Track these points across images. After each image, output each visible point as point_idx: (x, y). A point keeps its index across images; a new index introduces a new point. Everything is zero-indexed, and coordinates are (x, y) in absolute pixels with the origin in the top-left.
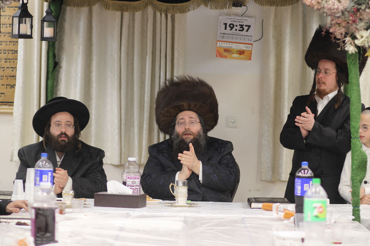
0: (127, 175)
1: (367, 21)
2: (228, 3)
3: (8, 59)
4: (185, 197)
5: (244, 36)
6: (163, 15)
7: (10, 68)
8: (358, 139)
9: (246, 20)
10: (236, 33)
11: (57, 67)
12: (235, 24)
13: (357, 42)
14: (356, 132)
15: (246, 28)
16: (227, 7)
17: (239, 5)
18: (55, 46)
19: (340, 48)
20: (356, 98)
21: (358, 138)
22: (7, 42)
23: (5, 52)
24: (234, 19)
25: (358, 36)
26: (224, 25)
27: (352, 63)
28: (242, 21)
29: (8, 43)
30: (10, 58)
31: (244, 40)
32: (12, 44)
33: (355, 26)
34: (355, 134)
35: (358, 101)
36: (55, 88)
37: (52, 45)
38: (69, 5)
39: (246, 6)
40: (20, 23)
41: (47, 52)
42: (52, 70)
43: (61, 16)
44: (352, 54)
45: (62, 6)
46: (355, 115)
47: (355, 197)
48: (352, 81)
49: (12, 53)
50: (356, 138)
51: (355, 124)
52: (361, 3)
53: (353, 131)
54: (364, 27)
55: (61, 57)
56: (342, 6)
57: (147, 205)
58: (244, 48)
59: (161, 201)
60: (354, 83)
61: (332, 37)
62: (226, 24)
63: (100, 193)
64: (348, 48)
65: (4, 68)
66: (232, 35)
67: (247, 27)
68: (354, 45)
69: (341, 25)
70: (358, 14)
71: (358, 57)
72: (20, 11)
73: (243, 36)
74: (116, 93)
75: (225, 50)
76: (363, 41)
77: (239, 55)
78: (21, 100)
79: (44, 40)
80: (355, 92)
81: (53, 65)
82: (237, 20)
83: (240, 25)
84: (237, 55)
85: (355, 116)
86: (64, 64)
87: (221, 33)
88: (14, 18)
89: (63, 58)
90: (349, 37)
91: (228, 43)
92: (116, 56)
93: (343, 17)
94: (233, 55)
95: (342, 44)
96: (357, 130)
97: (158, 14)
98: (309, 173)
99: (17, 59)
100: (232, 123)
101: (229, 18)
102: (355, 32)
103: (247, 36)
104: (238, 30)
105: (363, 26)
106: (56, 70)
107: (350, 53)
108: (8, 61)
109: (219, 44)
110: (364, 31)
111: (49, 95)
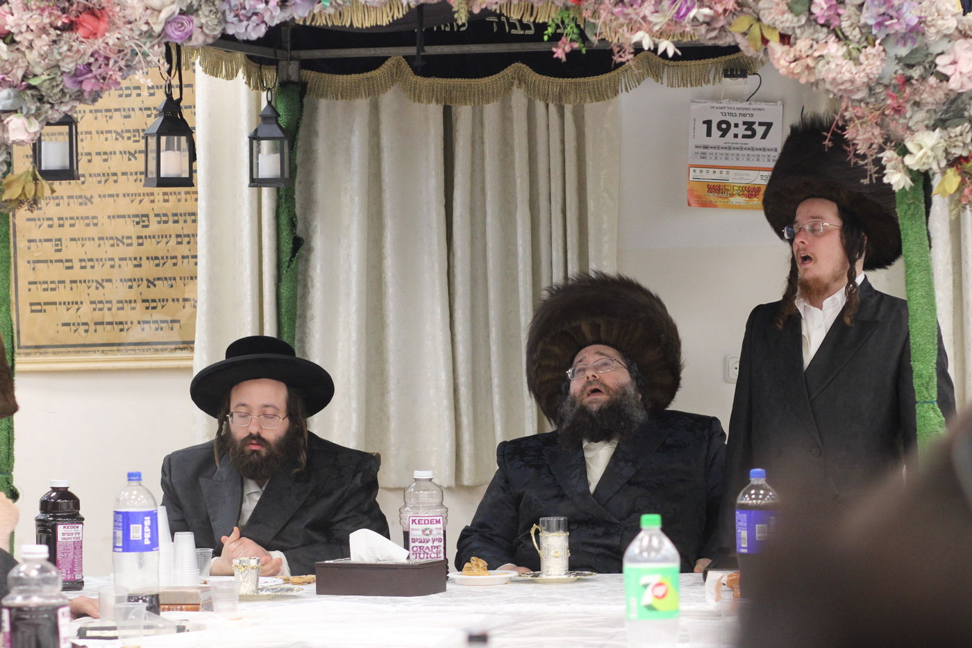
1: (934, 107)
2: (713, 71)
3: (185, 236)
5: (757, 149)
6: (552, 107)
7: (190, 257)
8: (931, 405)
9: (760, 110)
10: (737, 144)
11: (301, 251)
12: (732, 121)
13: (908, 160)
14: (927, 388)
15: (760, 130)
16: (711, 80)
17: (739, 73)
18: (294, 199)
19: (868, 179)
20: (921, 301)
21: (932, 402)
22: (180, 193)
23: (176, 218)
24: (729, 108)
25: (910, 146)
26: (706, 125)
27: (908, 214)
28: (750, 112)
29: (183, 196)
30: (190, 232)
31: (758, 160)
33: (902, 121)
34: (922, 392)
35: (926, 309)
36: (299, 303)
37: (286, 195)
38: (323, 95)
39: (757, 74)
41: (274, 215)
42: (288, 259)
43: (305, 120)
44: (903, 191)
45: (305, 100)
49: (194, 221)
50: (927, 402)
51: (921, 367)
52: (913, 62)
53: (919, 386)
54: (926, 122)
55: (310, 225)
56: (862, 75)
58: (760, 181)
60: (915, 263)
61: (850, 152)
62: (708, 123)
64: (889, 177)
65: (175, 257)
66: (726, 148)
67: (764, 128)
68: (903, 169)
70: (908, 90)
72: (160, 119)
73: (753, 149)
75: (709, 188)
76: (922, 158)
77: (748, 199)
79: (262, 185)
80: (918, 287)
81: (291, 246)
82: (738, 112)
83: (745, 123)
84: (738, 200)
86: (318, 244)
87: (697, 147)
89: (316, 226)
90: (890, 149)
91: (718, 171)
93: (873, 100)
94: (731, 199)
95: (872, 169)
96: (928, 383)
97: (540, 105)
101: (717, 108)
102: (905, 136)
103: (764, 150)
104: (740, 136)
105: (923, 121)
106: (298, 258)
108: (186, 240)
109: (694, 174)
110: (926, 133)
111: (285, 320)
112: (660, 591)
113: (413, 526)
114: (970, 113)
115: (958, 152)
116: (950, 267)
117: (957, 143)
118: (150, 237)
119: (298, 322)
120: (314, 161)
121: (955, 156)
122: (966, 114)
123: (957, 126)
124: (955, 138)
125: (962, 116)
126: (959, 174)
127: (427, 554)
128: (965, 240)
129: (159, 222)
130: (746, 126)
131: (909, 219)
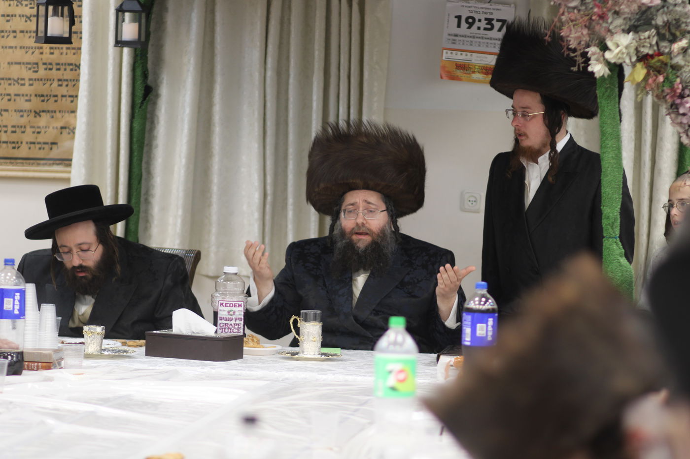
1: (629, 16)
3: (64, 80)
5: (494, 39)
6: (344, 1)
7: (67, 96)
8: (615, 240)
9: (498, 10)
10: (479, 34)
11: (151, 96)
12: (477, 17)
13: (608, 55)
14: (612, 227)
15: (497, 25)
18: (147, 57)
19: (577, 67)
20: (611, 161)
21: (615, 238)
23: (58, 67)
24: (475, 7)
25: (610, 44)
26: (457, 19)
27: (605, 95)
28: (490, 11)
30: (69, 77)
32: (71, 52)
33: (605, 25)
34: (608, 229)
35: (615, 168)
36: (147, 135)
37: (141, 54)
41: (131, 69)
42: (140, 101)
44: (603, 78)
46: (609, 194)
48: (604, 129)
49: (72, 70)
50: (612, 238)
51: (609, 211)
53: (607, 225)
54: (623, 27)
55: (159, 78)
60: (608, 132)
61: (564, 46)
62: (459, 18)
63: (158, 332)
64: (593, 66)
65: (56, 96)
66: (471, 37)
67: (500, 24)
68: (604, 61)
69: (578, 22)
70: (610, 2)
71: (616, 84)
73: (491, 39)
74: (256, 145)
75: (457, 66)
76: (618, 54)
77: (485, 76)
78: (83, 155)
79: (124, 45)
80: (609, 151)
81: (143, 92)
82: (481, 10)
83: (486, 19)
84: (478, 76)
85: (610, 196)
86: (164, 91)
87: (449, 35)
89: (163, 79)
90: (594, 46)
91: (464, 53)
92: (257, 76)
93: (583, 8)
94: (473, 75)
95: (580, 60)
96: (613, 223)
98: (488, 303)
99: (79, 81)
100: (471, 202)
101: (466, 7)
102: (606, 37)
104: (482, 28)
105: (620, 26)
106: (148, 101)
107: (597, 75)
108: (65, 83)
109: (447, 55)
110: (622, 35)
111: (135, 147)
112: (401, 376)
113: (221, 308)
114: (656, 22)
115: (645, 51)
116: (633, 135)
117: (646, 44)
118: (38, 80)
119: (145, 149)
120: (164, 30)
121: (644, 53)
122: (653, 22)
123: (646, 31)
124: (644, 40)
125: (650, 24)
126: (646, 67)
127: (231, 329)
128: (645, 115)
129: (46, 69)
130: (486, 22)
131: (605, 99)
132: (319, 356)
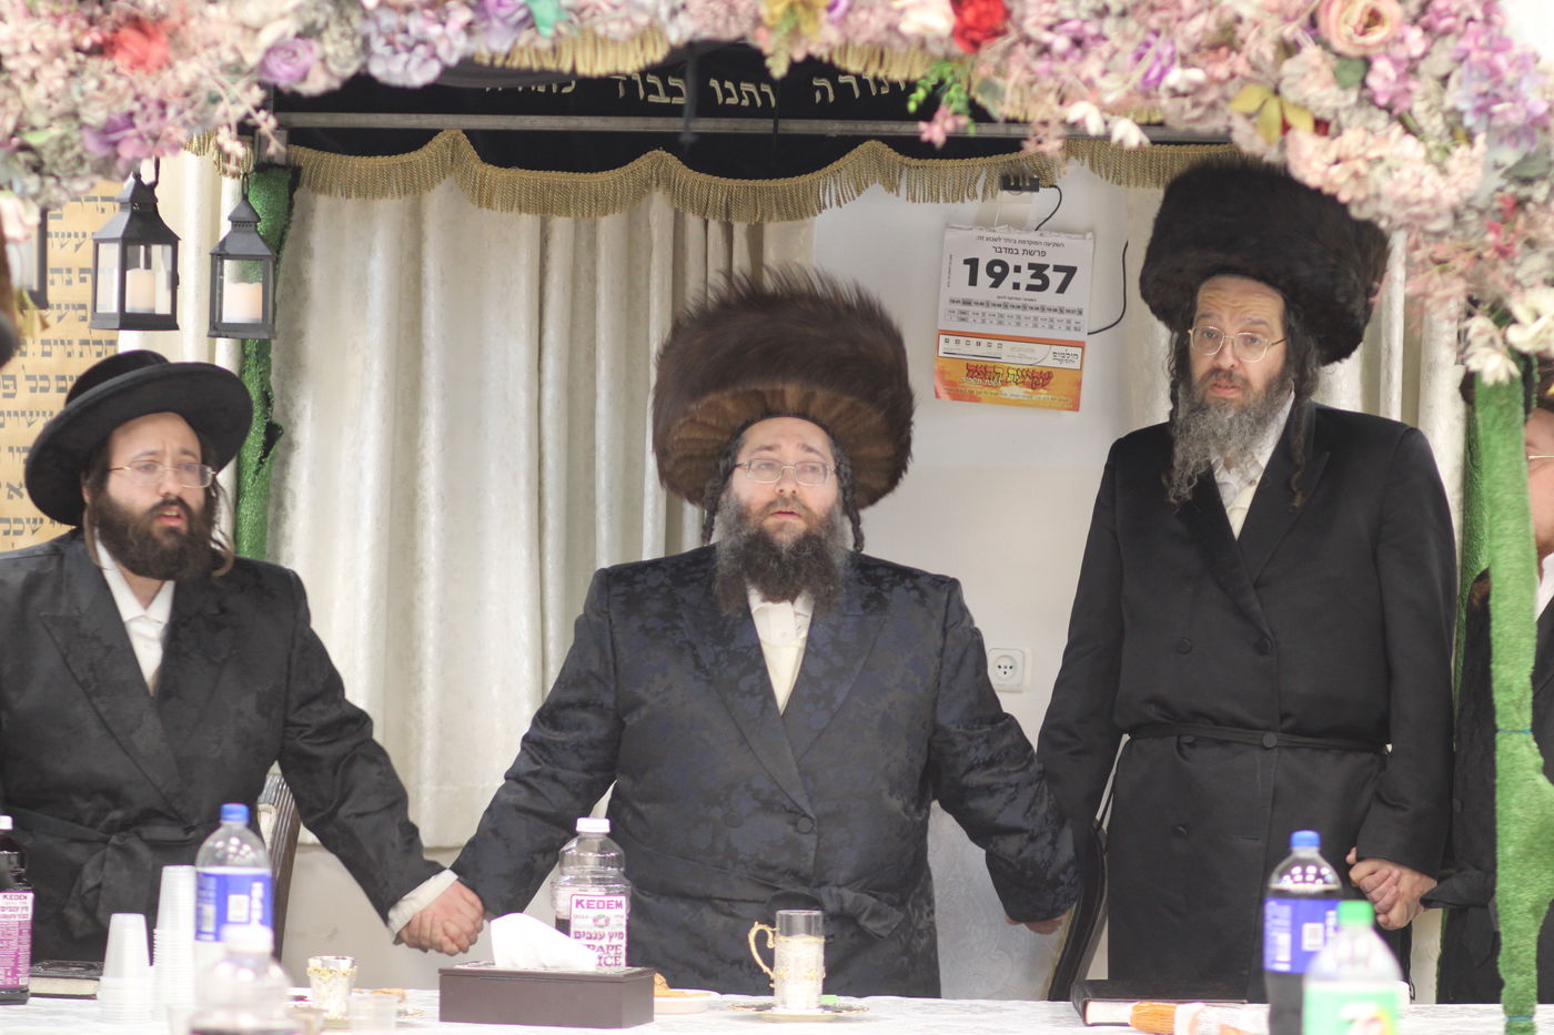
0: (575, 890)
2: (983, 177)
4: (812, 979)
5: (1050, 310)
6: (715, 227)
8: (1522, 736)
9: (1057, 245)
10: (1017, 299)
11: (277, 448)
12: (1011, 261)
13: (1516, 335)
14: (1518, 708)
15: (1056, 279)
16: (980, 193)
17: (1028, 184)
18: (269, 360)
21: (1523, 731)
22: (70, 343)
23: (61, 384)
24: (1007, 240)
25: (1519, 310)
26: (968, 266)
27: (1498, 422)
28: (1040, 248)
29: (77, 348)
31: (1051, 327)
32: (90, 351)
33: (1505, 269)
36: (269, 533)
37: (257, 353)
38: (326, 189)
39: (1056, 187)
40: (125, 264)
42: (256, 459)
43: (291, 232)
44: (1497, 385)
45: (297, 195)
46: (1510, 637)
47: (1515, 975)
48: (1498, 495)
50: (1516, 731)
51: (1511, 673)
52: (1531, 173)
53: (1505, 704)
54: (1544, 274)
55: (293, 405)
56: (1454, 191)
57: (655, 1016)
58: (1050, 362)
59: (715, 996)
62: (973, 263)
63: (465, 967)
64: (1481, 360)
66: (999, 305)
67: (1062, 276)
68: (1505, 349)
69: (1450, 265)
70: (1521, 219)
71: (1521, 397)
72: (126, 216)
73: (1043, 309)
74: (524, 553)
75: (969, 371)
76: (1540, 332)
77: (1031, 390)
79: (223, 334)
80: (1510, 542)
81: (263, 438)
82: (1021, 247)
83: (1031, 266)
84: (1017, 391)
85: (1513, 640)
86: (306, 433)
87: (953, 301)
88: (100, 245)
89: (305, 407)
90: (1482, 314)
91: (984, 342)
92: (521, 400)
93: (1459, 233)
94: (1005, 389)
96: (1521, 700)
97: (693, 222)
100: (1003, 670)
101: (988, 239)
102: (1508, 294)
103: (1062, 311)
104: (1023, 287)
105: (1540, 271)
106: (272, 459)
107: (1488, 380)
109: (946, 345)
110: (1545, 291)
113: (577, 911)
118: (16, 414)
120: (306, 299)
129: (33, 390)
130: (1033, 272)
131: (1500, 430)
132: (819, 1012)
